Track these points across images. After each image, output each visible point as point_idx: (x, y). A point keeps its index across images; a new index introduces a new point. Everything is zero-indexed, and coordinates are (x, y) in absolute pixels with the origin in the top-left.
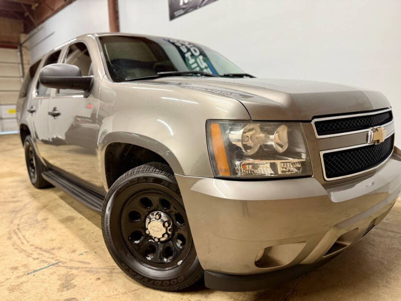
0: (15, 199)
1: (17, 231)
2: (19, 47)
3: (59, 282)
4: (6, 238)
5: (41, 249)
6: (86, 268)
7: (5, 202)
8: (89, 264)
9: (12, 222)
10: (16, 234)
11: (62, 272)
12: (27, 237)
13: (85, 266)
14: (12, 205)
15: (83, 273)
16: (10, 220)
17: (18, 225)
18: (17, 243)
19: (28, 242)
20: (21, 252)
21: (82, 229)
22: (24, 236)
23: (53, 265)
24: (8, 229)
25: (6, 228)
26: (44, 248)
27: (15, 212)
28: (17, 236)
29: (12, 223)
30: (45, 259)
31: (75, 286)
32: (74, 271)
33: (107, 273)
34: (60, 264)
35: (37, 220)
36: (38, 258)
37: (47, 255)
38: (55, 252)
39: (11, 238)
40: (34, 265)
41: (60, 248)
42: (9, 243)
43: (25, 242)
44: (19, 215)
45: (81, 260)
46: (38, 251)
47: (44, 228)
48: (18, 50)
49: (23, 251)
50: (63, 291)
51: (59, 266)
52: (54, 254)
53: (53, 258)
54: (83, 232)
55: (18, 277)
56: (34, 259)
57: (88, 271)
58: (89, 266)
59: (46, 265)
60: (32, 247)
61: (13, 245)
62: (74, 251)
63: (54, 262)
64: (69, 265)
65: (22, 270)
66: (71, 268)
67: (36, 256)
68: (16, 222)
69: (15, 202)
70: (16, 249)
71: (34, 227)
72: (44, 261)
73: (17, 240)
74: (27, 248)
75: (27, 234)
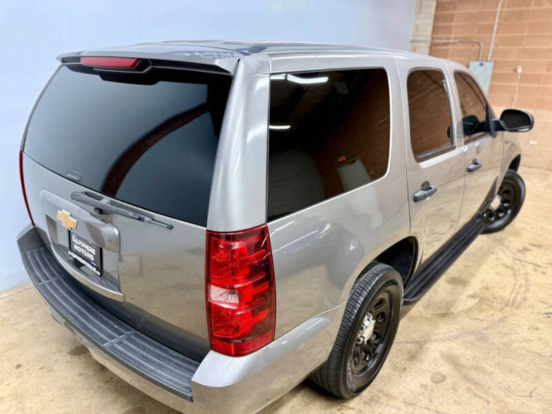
4: (528, 302)
9: (503, 320)
10: (514, 301)
12: (511, 290)
16: (501, 324)
17: (501, 310)
18: (524, 289)
19: (515, 285)
20: (529, 280)
22: (512, 293)
23: (519, 260)
24: (517, 311)
25: (516, 314)
28: (516, 298)
29: (505, 317)
37: (516, 267)
39: (522, 299)
41: (503, 265)
42: (529, 295)
43: (517, 287)
46: (517, 272)
49: (527, 280)
55: (546, 268)
59: (524, 263)
61: (527, 291)
63: (517, 262)
65: (540, 270)
70: (529, 285)
71: (493, 295)
72: (522, 265)
73: (521, 293)
74: (522, 281)
75: (506, 294)
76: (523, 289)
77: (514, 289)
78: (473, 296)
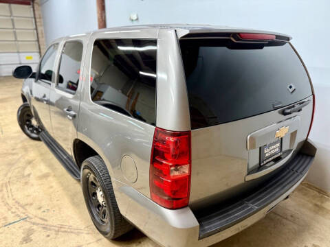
0: (14, 152)
1: (8, 184)
2: (32, 3)
3: (23, 236)
5: (19, 203)
6: (44, 224)
7: (6, 154)
8: (46, 220)
9: (6, 175)
10: (6, 186)
11: (27, 227)
12: (13, 191)
13: (43, 222)
14: (10, 157)
15: (40, 229)
16: (5, 173)
17: (10, 178)
19: (12, 196)
20: (5, 205)
21: (52, 187)
22: (11, 190)
23: (23, 219)
24: (2, 182)
26: (21, 202)
27: (10, 164)
28: (7, 189)
30: (19, 213)
31: (31, 240)
32: (35, 227)
33: (56, 231)
34: (28, 219)
35: (23, 175)
36: (15, 212)
37: (21, 209)
38: (27, 207)
39: (2, 190)
40: (11, 219)
41: (31, 204)
43: (10, 195)
44: (13, 168)
45: (42, 217)
46: (17, 206)
47: (26, 183)
48: (31, 6)
49: (7, 204)
50: (23, 244)
51: (26, 221)
52: (26, 210)
53: (24, 213)
54: (51, 190)
56: (12, 213)
57: (44, 228)
58: (46, 223)
59: (18, 219)
60: (14, 201)
61: (3, 197)
62: (40, 208)
63: (24, 216)
64: (33, 220)
65: (2, 222)
66: (34, 224)
67: (13, 210)
68: (9, 175)
69: (13, 154)
70: (3, 202)
71: (20, 182)
72: (18, 216)
73: (6, 193)
74: (10, 202)
75: (14, 187)
76: (6, 196)
77: (11, 192)
78: (29, 175)
